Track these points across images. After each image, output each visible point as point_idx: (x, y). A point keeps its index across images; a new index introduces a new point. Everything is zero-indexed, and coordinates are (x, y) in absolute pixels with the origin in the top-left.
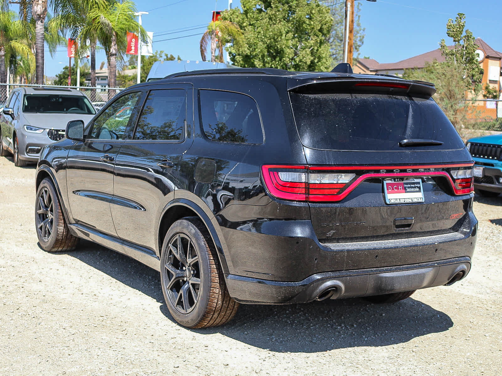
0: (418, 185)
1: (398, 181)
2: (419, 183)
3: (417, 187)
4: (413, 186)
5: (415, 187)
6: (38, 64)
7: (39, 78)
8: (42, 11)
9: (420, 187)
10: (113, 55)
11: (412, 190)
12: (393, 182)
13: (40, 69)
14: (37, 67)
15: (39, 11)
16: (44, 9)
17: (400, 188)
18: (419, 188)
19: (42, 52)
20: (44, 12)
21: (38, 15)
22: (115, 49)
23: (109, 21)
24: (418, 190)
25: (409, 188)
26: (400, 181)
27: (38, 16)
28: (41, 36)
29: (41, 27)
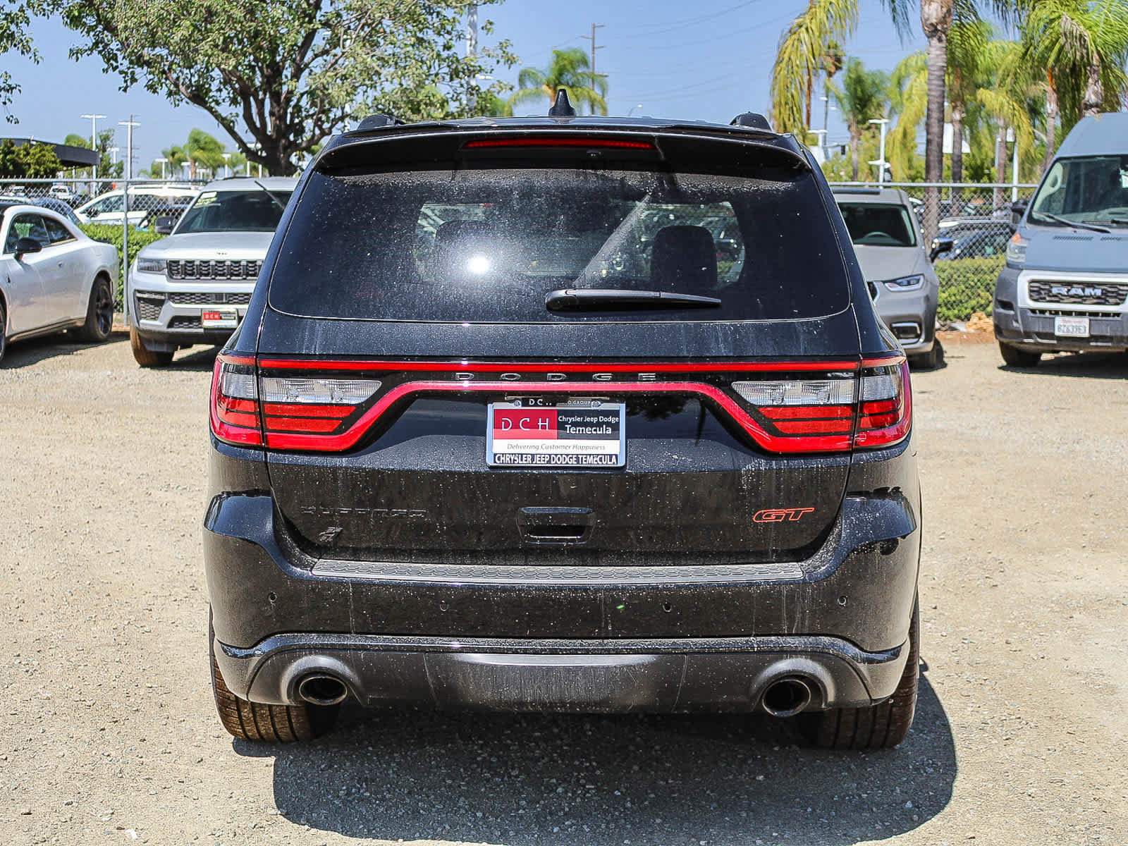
0: (612, 420)
1: (536, 405)
2: (616, 414)
3: (608, 424)
4: (595, 420)
5: (599, 425)
6: (930, 137)
7: (932, 168)
8: (941, 15)
9: (618, 423)
10: (1091, 106)
11: (588, 430)
12: (520, 407)
13: (934, 147)
14: (929, 142)
15: (934, 15)
16: (945, 10)
17: (540, 424)
18: (615, 427)
19: (939, 108)
20: (944, 18)
21: (932, 24)
22: (1096, 93)
23: (1082, 27)
24: (609, 431)
25: (575, 424)
26: (544, 405)
27: (933, 29)
28: (937, 73)
29: (938, 52)
